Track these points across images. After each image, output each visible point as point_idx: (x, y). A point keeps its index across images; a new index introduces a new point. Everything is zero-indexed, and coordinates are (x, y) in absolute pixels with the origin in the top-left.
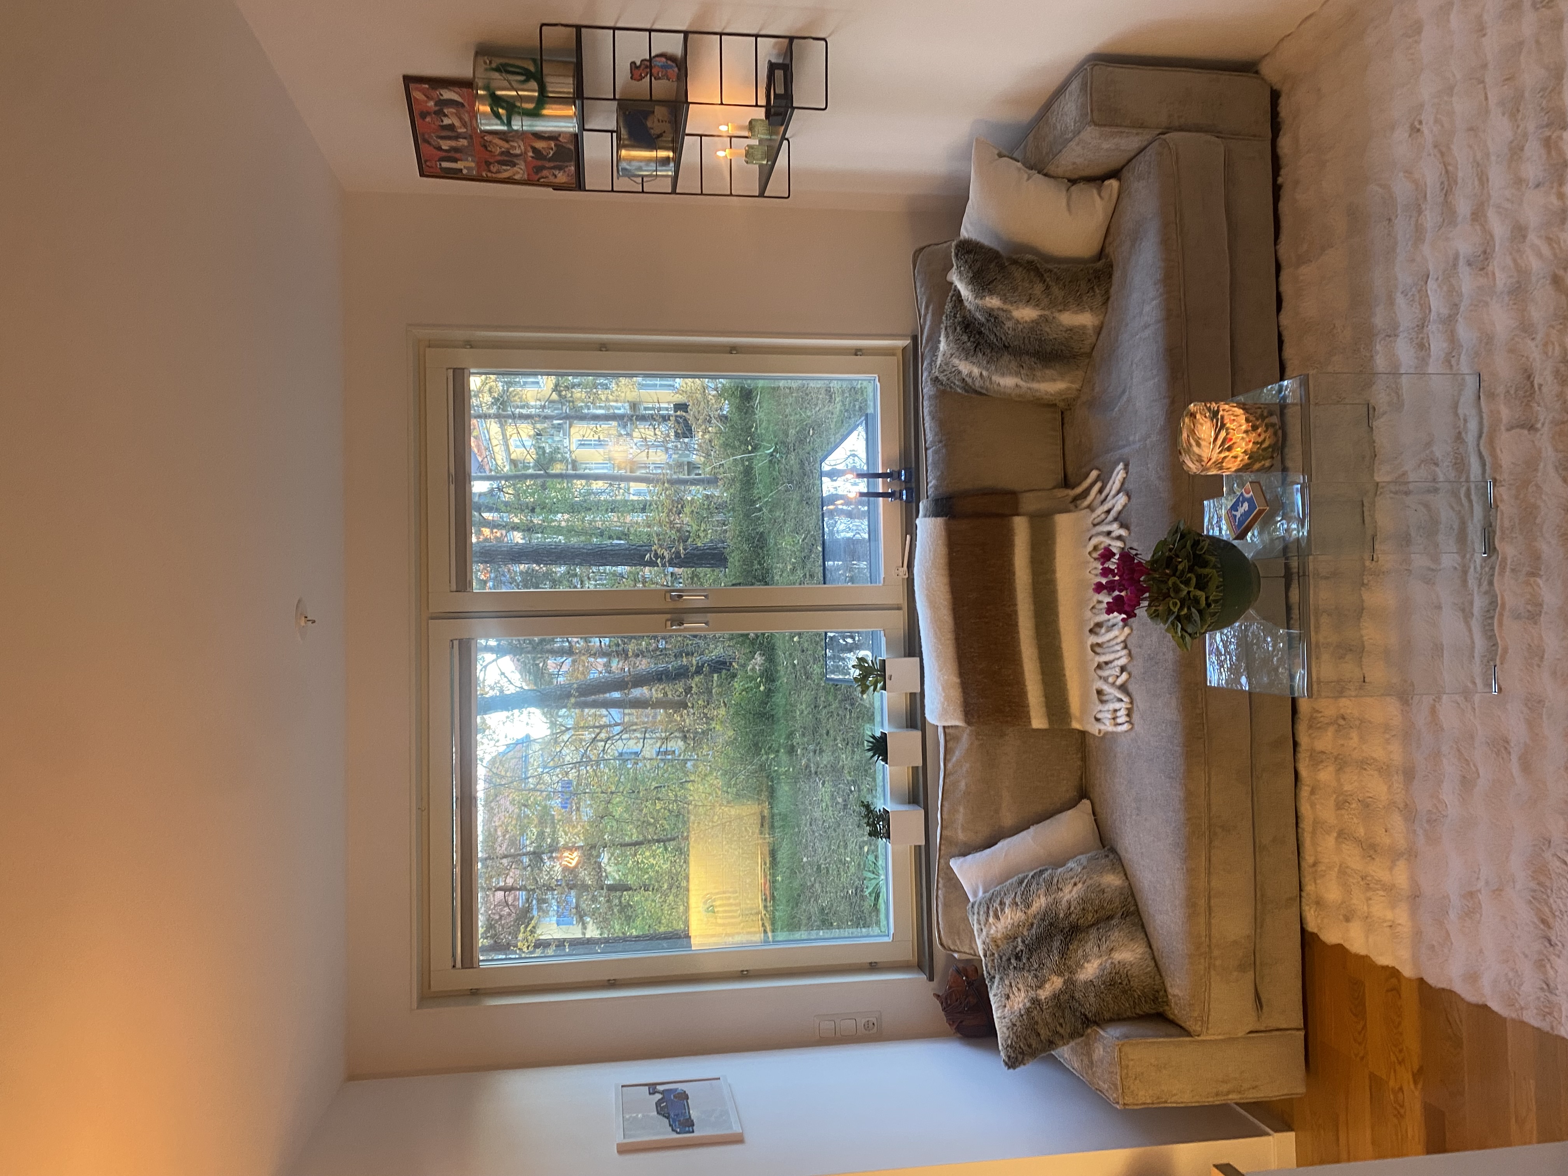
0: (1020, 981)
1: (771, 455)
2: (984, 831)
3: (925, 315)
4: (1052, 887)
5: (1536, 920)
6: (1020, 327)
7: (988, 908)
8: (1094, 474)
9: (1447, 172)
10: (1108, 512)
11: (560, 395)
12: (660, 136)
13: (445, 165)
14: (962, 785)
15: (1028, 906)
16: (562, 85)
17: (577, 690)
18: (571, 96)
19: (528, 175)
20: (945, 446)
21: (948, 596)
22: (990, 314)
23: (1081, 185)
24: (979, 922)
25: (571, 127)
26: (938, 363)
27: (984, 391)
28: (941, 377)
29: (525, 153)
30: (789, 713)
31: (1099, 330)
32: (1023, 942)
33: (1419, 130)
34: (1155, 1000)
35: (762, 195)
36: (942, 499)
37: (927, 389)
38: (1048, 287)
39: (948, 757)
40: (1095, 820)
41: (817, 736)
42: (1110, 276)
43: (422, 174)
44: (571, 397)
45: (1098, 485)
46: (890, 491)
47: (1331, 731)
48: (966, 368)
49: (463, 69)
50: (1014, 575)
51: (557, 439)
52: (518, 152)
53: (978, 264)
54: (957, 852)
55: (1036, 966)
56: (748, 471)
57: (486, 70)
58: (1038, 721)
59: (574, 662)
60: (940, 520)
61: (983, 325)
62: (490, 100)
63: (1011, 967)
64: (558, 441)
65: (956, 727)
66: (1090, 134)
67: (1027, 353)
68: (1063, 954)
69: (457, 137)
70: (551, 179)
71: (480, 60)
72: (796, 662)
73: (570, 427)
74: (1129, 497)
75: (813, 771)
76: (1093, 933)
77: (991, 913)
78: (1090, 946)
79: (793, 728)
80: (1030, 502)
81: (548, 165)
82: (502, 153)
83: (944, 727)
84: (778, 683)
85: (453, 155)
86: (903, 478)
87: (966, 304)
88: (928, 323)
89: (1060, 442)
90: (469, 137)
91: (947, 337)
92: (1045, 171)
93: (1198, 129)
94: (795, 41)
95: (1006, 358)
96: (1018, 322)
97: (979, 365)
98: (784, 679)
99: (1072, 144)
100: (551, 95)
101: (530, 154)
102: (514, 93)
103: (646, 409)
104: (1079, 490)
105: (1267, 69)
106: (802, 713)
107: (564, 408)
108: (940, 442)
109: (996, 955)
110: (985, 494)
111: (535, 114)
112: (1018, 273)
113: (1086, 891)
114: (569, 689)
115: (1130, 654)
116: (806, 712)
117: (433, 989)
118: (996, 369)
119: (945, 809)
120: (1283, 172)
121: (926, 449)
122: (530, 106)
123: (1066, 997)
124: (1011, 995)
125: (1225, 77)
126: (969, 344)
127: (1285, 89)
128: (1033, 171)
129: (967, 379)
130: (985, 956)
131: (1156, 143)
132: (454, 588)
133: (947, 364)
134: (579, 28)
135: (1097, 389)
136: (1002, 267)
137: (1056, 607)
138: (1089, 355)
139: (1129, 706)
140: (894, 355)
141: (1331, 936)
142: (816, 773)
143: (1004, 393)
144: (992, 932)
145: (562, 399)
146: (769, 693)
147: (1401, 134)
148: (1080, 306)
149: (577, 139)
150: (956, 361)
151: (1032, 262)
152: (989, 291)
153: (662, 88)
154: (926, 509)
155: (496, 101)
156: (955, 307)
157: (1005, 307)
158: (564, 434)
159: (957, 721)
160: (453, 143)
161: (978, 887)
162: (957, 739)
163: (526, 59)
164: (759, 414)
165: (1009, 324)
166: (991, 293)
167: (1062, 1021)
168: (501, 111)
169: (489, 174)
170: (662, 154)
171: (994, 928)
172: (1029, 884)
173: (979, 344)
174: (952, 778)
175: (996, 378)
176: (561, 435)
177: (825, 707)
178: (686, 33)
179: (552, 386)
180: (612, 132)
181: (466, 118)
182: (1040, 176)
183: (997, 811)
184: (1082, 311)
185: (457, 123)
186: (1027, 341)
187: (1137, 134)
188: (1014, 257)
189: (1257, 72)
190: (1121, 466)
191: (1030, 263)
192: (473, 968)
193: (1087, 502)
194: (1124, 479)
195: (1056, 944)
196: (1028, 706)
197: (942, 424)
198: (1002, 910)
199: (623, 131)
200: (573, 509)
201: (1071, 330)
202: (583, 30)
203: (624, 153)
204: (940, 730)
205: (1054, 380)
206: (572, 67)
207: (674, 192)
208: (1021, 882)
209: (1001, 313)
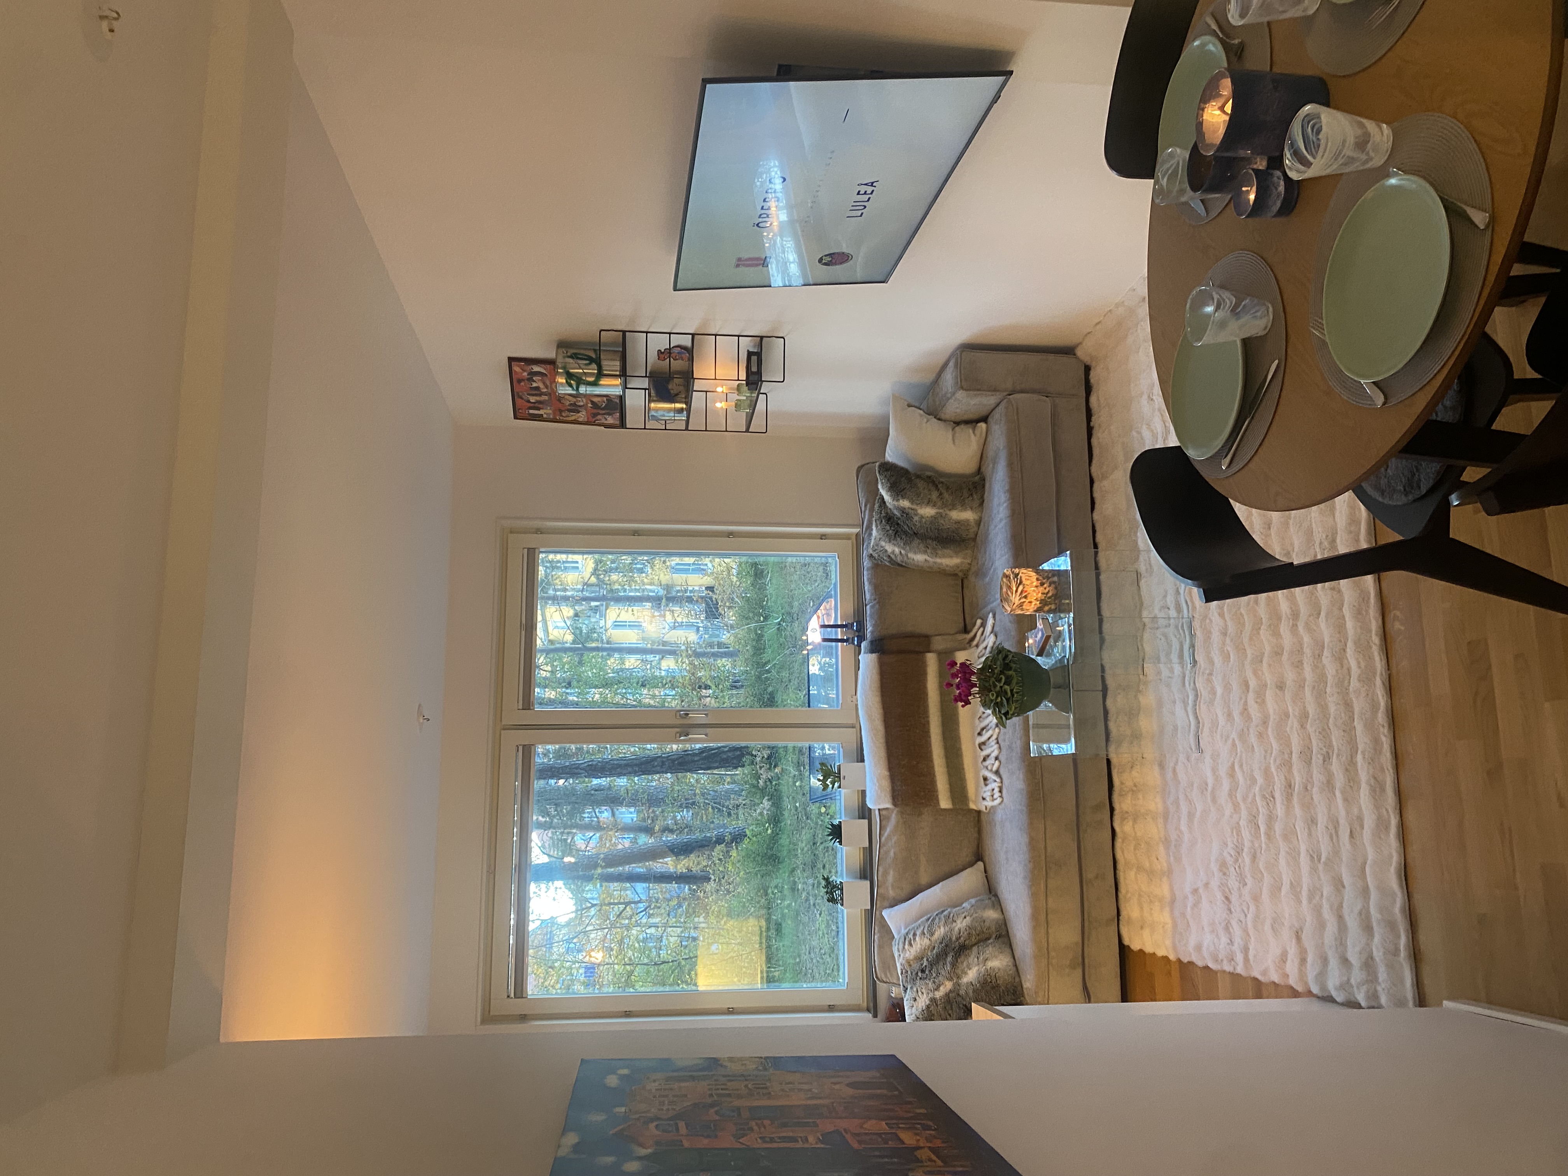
0: (923, 987)
1: (779, 624)
2: (907, 888)
3: (865, 512)
4: (950, 920)
5: (1223, 899)
6: (924, 520)
7: (905, 939)
8: (979, 622)
9: (1165, 426)
10: (986, 648)
11: (598, 579)
12: (677, 395)
13: (531, 411)
14: (892, 854)
15: (932, 934)
16: (612, 365)
17: (604, 860)
18: (618, 373)
19: (588, 418)
20: (879, 602)
21: (881, 711)
22: (903, 510)
23: (962, 426)
24: (899, 951)
25: (618, 391)
26: (872, 544)
27: (904, 564)
28: (876, 555)
29: (587, 404)
30: (792, 853)
31: (979, 523)
32: (927, 960)
33: (1152, 400)
34: (1014, 993)
35: (747, 431)
36: (876, 641)
37: (867, 563)
38: (941, 494)
39: (882, 832)
40: (986, 877)
41: (815, 870)
42: (984, 486)
43: (516, 418)
44: (609, 580)
45: (982, 629)
46: (845, 638)
47: (1130, 795)
48: (891, 548)
49: (551, 354)
50: (927, 695)
51: (593, 620)
52: (581, 404)
53: (893, 479)
54: (888, 905)
55: (934, 975)
56: (760, 637)
57: (564, 357)
58: (945, 803)
59: (601, 838)
60: (874, 656)
61: (899, 519)
62: (565, 375)
63: (918, 978)
64: (595, 622)
65: (887, 809)
66: (960, 394)
67: (930, 538)
68: (954, 965)
69: (540, 395)
70: (604, 421)
71: (560, 351)
72: (797, 805)
73: (606, 609)
74: (996, 636)
75: (812, 904)
76: (975, 949)
77: (907, 942)
78: (972, 959)
79: (795, 866)
80: (939, 643)
81: (601, 412)
82: (571, 405)
83: (879, 810)
84: (783, 824)
85: (536, 406)
86: (855, 628)
87: (887, 504)
88: (867, 516)
89: (960, 600)
90: (549, 394)
91: (877, 526)
92: (938, 417)
93: (1034, 391)
94: (764, 339)
95: (917, 541)
96: (922, 517)
97: (899, 547)
98: (788, 819)
99: (951, 401)
100: (605, 372)
101: (590, 405)
102: (581, 371)
103: (678, 591)
104: (972, 634)
105: (1079, 352)
106: (802, 850)
107: (602, 591)
108: (875, 599)
109: (909, 972)
110: (907, 637)
111: (595, 384)
112: (921, 484)
113: (972, 921)
114: (595, 860)
115: (1000, 748)
116: (806, 849)
117: (492, 1013)
118: (910, 549)
119: (880, 873)
120: (1093, 419)
121: (866, 605)
122: (591, 379)
123: (953, 995)
124: (917, 998)
125: (1051, 357)
126: (891, 532)
127: (1093, 364)
128: (931, 417)
129: (891, 555)
130: (902, 973)
131: (1005, 401)
132: (521, 707)
133: (877, 545)
134: (624, 332)
135: (980, 563)
136: (910, 480)
137: (958, 718)
138: (974, 539)
139: (1000, 785)
140: (849, 539)
141: (1135, 946)
142: (814, 904)
143: (918, 566)
144: (907, 955)
145: (600, 583)
146: (775, 837)
147: (1144, 401)
148: (964, 506)
149: (622, 398)
150: (883, 543)
151: (930, 477)
152: (902, 496)
153: (678, 365)
154: (865, 648)
155: (569, 376)
156: (880, 506)
157: (914, 507)
158: (601, 616)
159: (887, 804)
160: (538, 398)
161: (901, 928)
162: (888, 818)
163: (590, 349)
164: (770, 590)
165: (916, 518)
166: (903, 497)
167: (950, 1012)
168: (572, 382)
169: (561, 418)
170: (678, 405)
171: (908, 952)
172: (934, 920)
173: (897, 531)
174: (885, 848)
175: (911, 555)
176: (598, 617)
177: (822, 843)
178: (693, 335)
179: (591, 570)
180: (645, 389)
181: (548, 383)
182: (935, 420)
183: (916, 873)
184: (965, 510)
185: (541, 385)
186: (929, 530)
187: (992, 395)
188: (919, 473)
189: (1075, 354)
190: (991, 615)
191: (929, 477)
192: (523, 998)
193: (975, 643)
194: (994, 624)
195: (949, 959)
196: (937, 791)
197: (876, 588)
198: (914, 939)
199: (652, 392)
200: (607, 684)
201: (959, 523)
202: (627, 333)
203: (653, 405)
204: (877, 812)
205: (951, 557)
206: (620, 354)
207: (687, 429)
208: (928, 919)
209: (910, 511)
